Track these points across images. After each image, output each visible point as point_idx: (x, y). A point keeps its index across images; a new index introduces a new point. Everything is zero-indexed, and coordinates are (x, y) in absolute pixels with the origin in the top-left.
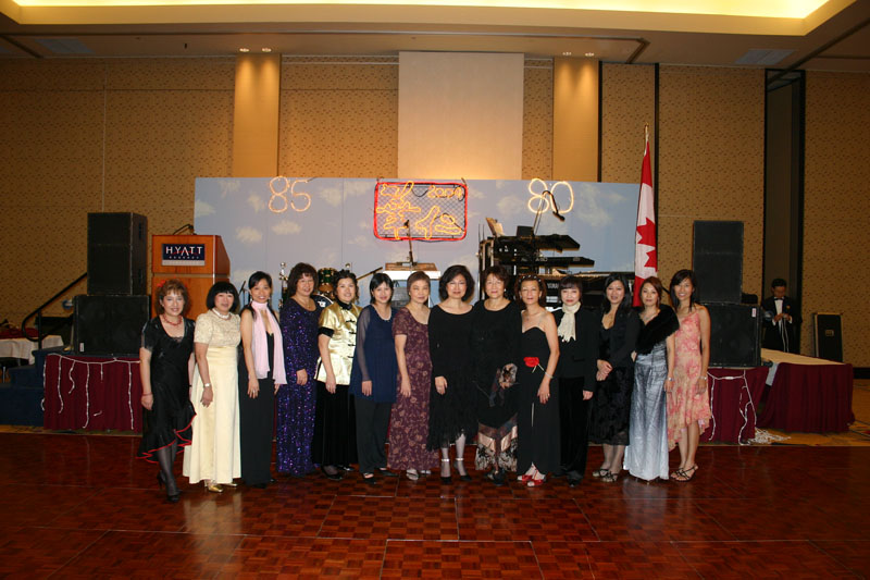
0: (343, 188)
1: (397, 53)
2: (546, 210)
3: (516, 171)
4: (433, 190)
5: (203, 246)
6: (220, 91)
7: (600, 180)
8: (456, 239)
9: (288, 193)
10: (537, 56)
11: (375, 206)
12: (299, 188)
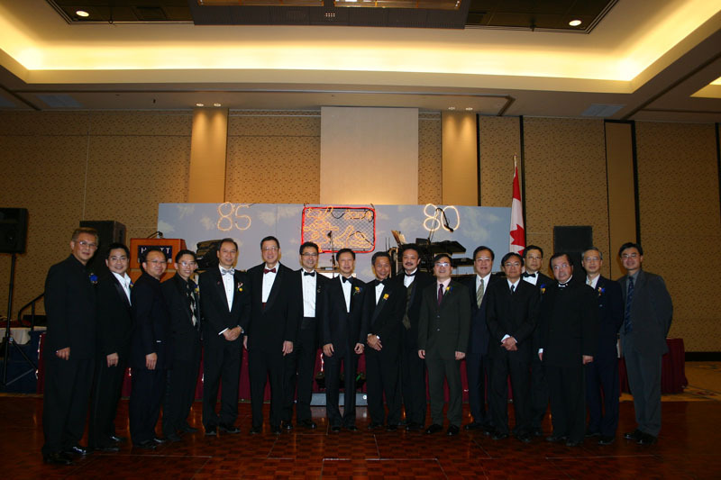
0: (277, 212)
1: (319, 107)
2: (437, 229)
3: (413, 199)
4: (349, 214)
5: (171, 247)
6: (179, 136)
7: (479, 205)
8: (367, 252)
9: (233, 216)
10: (429, 111)
11: (303, 225)
12: (242, 211)
